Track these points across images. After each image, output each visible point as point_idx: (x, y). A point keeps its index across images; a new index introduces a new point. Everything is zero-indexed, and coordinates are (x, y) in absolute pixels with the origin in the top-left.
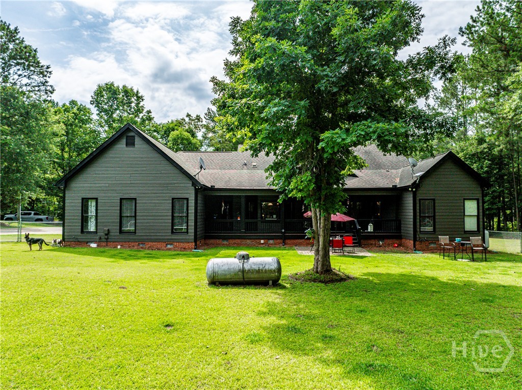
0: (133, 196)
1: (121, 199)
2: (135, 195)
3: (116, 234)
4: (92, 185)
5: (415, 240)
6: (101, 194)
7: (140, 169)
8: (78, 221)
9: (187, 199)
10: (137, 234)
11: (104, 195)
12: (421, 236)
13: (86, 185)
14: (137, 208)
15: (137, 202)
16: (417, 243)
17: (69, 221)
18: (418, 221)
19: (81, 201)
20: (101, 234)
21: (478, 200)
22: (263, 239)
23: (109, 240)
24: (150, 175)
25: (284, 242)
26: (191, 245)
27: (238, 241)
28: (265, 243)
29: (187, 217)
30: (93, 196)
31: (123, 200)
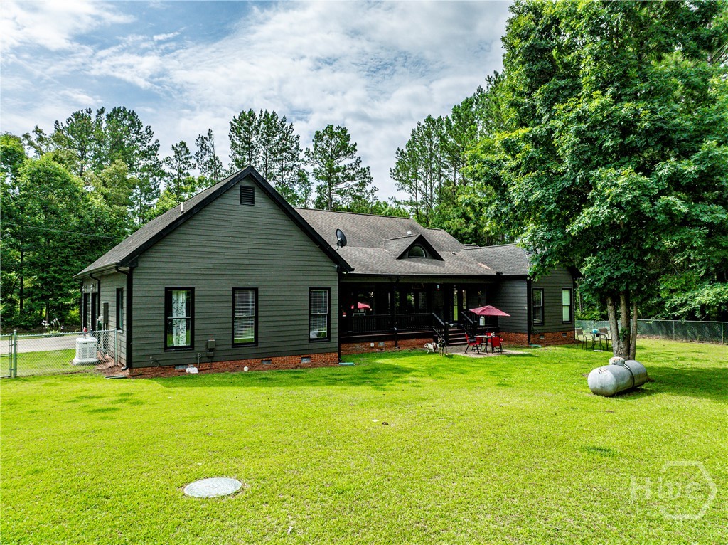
0: (251, 284)
1: (234, 290)
2: (256, 283)
3: (225, 348)
4: (182, 265)
5: (529, 333)
6: (199, 282)
7: (262, 241)
8: (159, 329)
9: (329, 289)
10: (259, 346)
11: (204, 282)
12: (535, 328)
13: (172, 265)
14: (260, 304)
15: (259, 294)
16: (532, 336)
17: (141, 330)
18: (532, 312)
19: (163, 293)
20: (200, 349)
21: (570, 290)
22: (372, 342)
23: (215, 359)
24: (278, 252)
25: (396, 345)
26: (334, 356)
27: (344, 346)
28: (376, 347)
29: (329, 315)
30: (187, 284)
31: (236, 291)
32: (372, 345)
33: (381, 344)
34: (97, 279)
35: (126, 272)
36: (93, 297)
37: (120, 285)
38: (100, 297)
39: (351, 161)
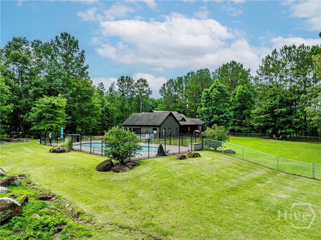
11: (166, 127)
15: (171, 129)
29: (178, 132)
30: (164, 128)
31: (169, 128)
34: (141, 126)
35: (159, 126)
36: (134, 129)
37: (155, 127)
38: (140, 129)
39: (147, 89)
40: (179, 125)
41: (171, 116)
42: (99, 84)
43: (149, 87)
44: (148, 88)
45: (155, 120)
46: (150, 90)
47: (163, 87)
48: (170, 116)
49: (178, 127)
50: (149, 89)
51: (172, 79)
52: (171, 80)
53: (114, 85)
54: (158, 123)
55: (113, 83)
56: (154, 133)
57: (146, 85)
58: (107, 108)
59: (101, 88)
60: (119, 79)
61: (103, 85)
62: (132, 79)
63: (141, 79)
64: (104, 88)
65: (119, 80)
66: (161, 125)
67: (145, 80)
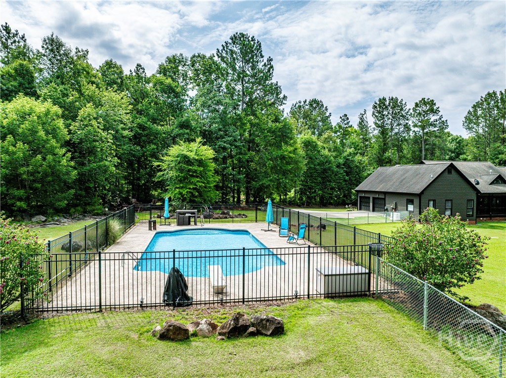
0: (450, 198)
2: (452, 198)
4: (433, 193)
6: (437, 198)
7: (453, 185)
9: (474, 200)
13: (430, 193)
14: (453, 204)
15: (453, 201)
19: (428, 201)
24: (458, 188)
25: (491, 219)
26: (474, 222)
27: (477, 220)
28: (483, 220)
29: (473, 208)
30: (434, 199)
31: (446, 200)
32: (481, 219)
33: (485, 219)
34: (385, 193)
35: (420, 195)
36: (374, 198)
37: (409, 198)
38: (384, 199)
39: (436, 117)
40: (477, 194)
41: (453, 172)
42: (341, 118)
43: (440, 114)
44: (438, 117)
45: (414, 180)
46: (442, 119)
47: (472, 110)
48: (450, 172)
49: (474, 197)
50: (440, 119)
51: (494, 92)
52: (489, 94)
53: (364, 116)
54: (417, 189)
55: (364, 113)
56: (408, 209)
57: (434, 111)
58: (347, 159)
59: (345, 124)
60: (376, 103)
61: (348, 119)
62: (401, 103)
63: (423, 99)
64: (350, 124)
65: (376, 107)
66: (422, 192)
67: (431, 101)
